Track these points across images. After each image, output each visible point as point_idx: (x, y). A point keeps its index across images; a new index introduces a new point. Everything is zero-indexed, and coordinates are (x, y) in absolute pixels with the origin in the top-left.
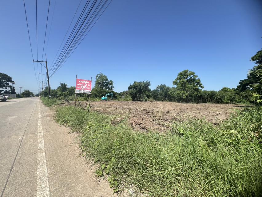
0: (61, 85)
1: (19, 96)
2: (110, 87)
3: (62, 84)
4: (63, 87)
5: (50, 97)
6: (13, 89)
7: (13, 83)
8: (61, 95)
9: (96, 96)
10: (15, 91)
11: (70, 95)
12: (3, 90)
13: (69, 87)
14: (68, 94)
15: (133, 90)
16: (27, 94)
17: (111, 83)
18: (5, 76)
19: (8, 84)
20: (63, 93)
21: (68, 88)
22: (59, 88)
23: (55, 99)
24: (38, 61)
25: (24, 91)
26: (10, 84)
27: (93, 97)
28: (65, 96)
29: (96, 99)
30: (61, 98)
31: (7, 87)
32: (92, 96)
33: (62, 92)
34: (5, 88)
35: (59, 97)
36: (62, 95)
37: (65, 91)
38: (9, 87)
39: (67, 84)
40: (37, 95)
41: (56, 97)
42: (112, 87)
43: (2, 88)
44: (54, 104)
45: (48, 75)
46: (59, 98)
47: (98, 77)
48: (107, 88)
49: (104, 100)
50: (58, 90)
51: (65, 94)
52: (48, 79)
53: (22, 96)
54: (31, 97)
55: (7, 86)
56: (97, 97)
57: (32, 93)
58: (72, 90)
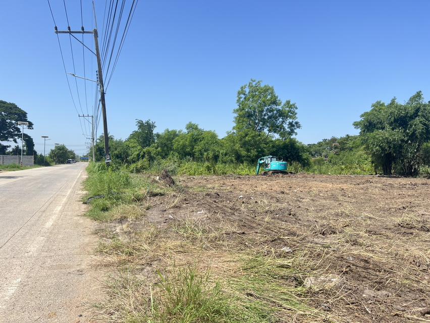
0: (140, 127)
1: (41, 161)
2: (286, 126)
3: (141, 125)
4: (145, 133)
5: (108, 164)
6: (29, 142)
7: (30, 125)
8: (138, 155)
9: (239, 159)
10: (35, 148)
11: (165, 156)
12: (10, 146)
13: (160, 133)
14: (158, 154)
15: (389, 134)
16: (62, 156)
17: (288, 112)
18: (11, 108)
19: (18, 130)
20: (145, 150)
21: (158, 135)
22: (134, 135)
23: (123, 171)
24: (70, 32)
25: (53, 148)
26: (23, 129)
27: (232, 161)
28: (151, 159)
29: (244, 169)
30: (139, 164)
31: (16, 138)
32: (228, 158)
33: (143, 147)
34: (12, 139)
35: (134, 162)
36: (143, 157)
37: (149, 145)
38: (20, 136)
39: (155, 124)
40: (84, 159)
41: (127, 162)
42: (291, 124)
43: (6, 139)
44: (125, 201)
45: (101, 81)
46: (133, 166)
47: (243, 96)
48: (275, 128)
49: (275, 172)
50: (132, 140)
51: (149, 153)
52: (103, 94)
53: (49, 160)
54: (69, 162)
55: (16, 135)
56: (242, 162)
57: (72, 152)
58: (168, 139)
